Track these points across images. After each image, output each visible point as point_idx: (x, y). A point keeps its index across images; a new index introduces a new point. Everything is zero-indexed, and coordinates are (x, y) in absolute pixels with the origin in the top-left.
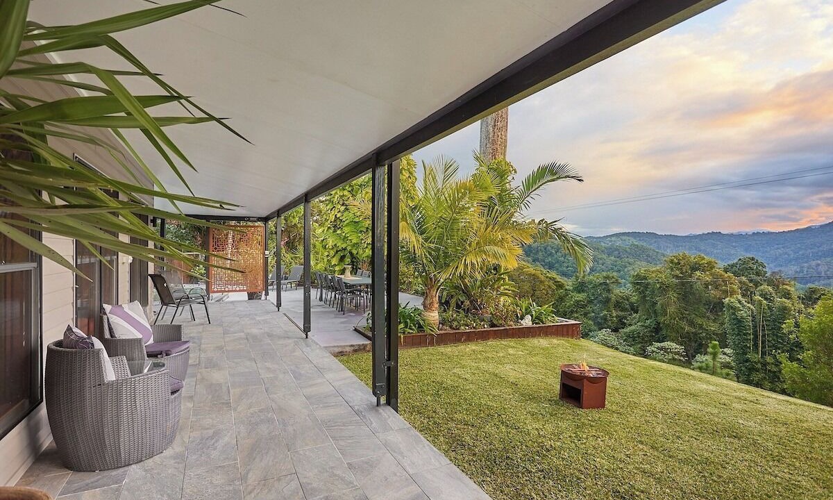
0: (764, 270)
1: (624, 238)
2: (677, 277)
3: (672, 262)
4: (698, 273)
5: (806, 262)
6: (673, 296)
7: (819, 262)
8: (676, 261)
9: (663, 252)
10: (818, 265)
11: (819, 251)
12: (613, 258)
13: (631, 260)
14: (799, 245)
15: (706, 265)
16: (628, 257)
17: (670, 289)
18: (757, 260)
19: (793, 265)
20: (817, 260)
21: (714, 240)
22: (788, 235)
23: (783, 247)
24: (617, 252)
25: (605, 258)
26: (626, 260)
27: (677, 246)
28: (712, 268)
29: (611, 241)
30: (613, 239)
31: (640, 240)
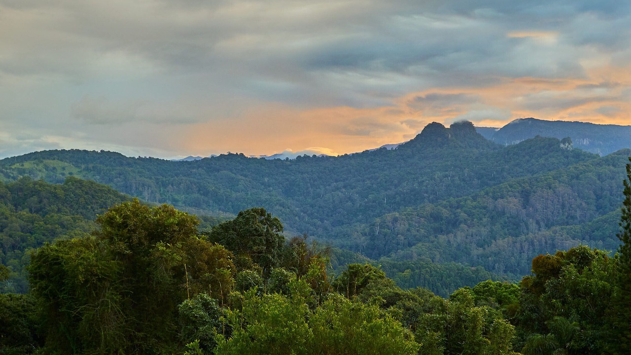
0: (280, 233)
1: (51, 163)
2: (122, 256)
3: (110, 221)
4: (160, 245)
5: (379, 215)
6: (110, 298)
7: (397, 215)
8: (119, 220)
9: (135, 197)
10: (395, 220)
11: (397, 194)
12: (25, 213)
13: (67, 218)
14: (368, 182)
15: (176, 228)
16: (59, 211)
17: (107, 284)
18: (269, 215)
19: (360, 221)
20: (395, 210)
21: (231, 170)
22: (353, 162)
23: (345, 187)
24: (35, 199)
25: (8, 213)
26: (56, 216)
27: (164, 185)
28: (187, 234)
29: (22, 172)
30: (27, 165)
31: (87, 169)
